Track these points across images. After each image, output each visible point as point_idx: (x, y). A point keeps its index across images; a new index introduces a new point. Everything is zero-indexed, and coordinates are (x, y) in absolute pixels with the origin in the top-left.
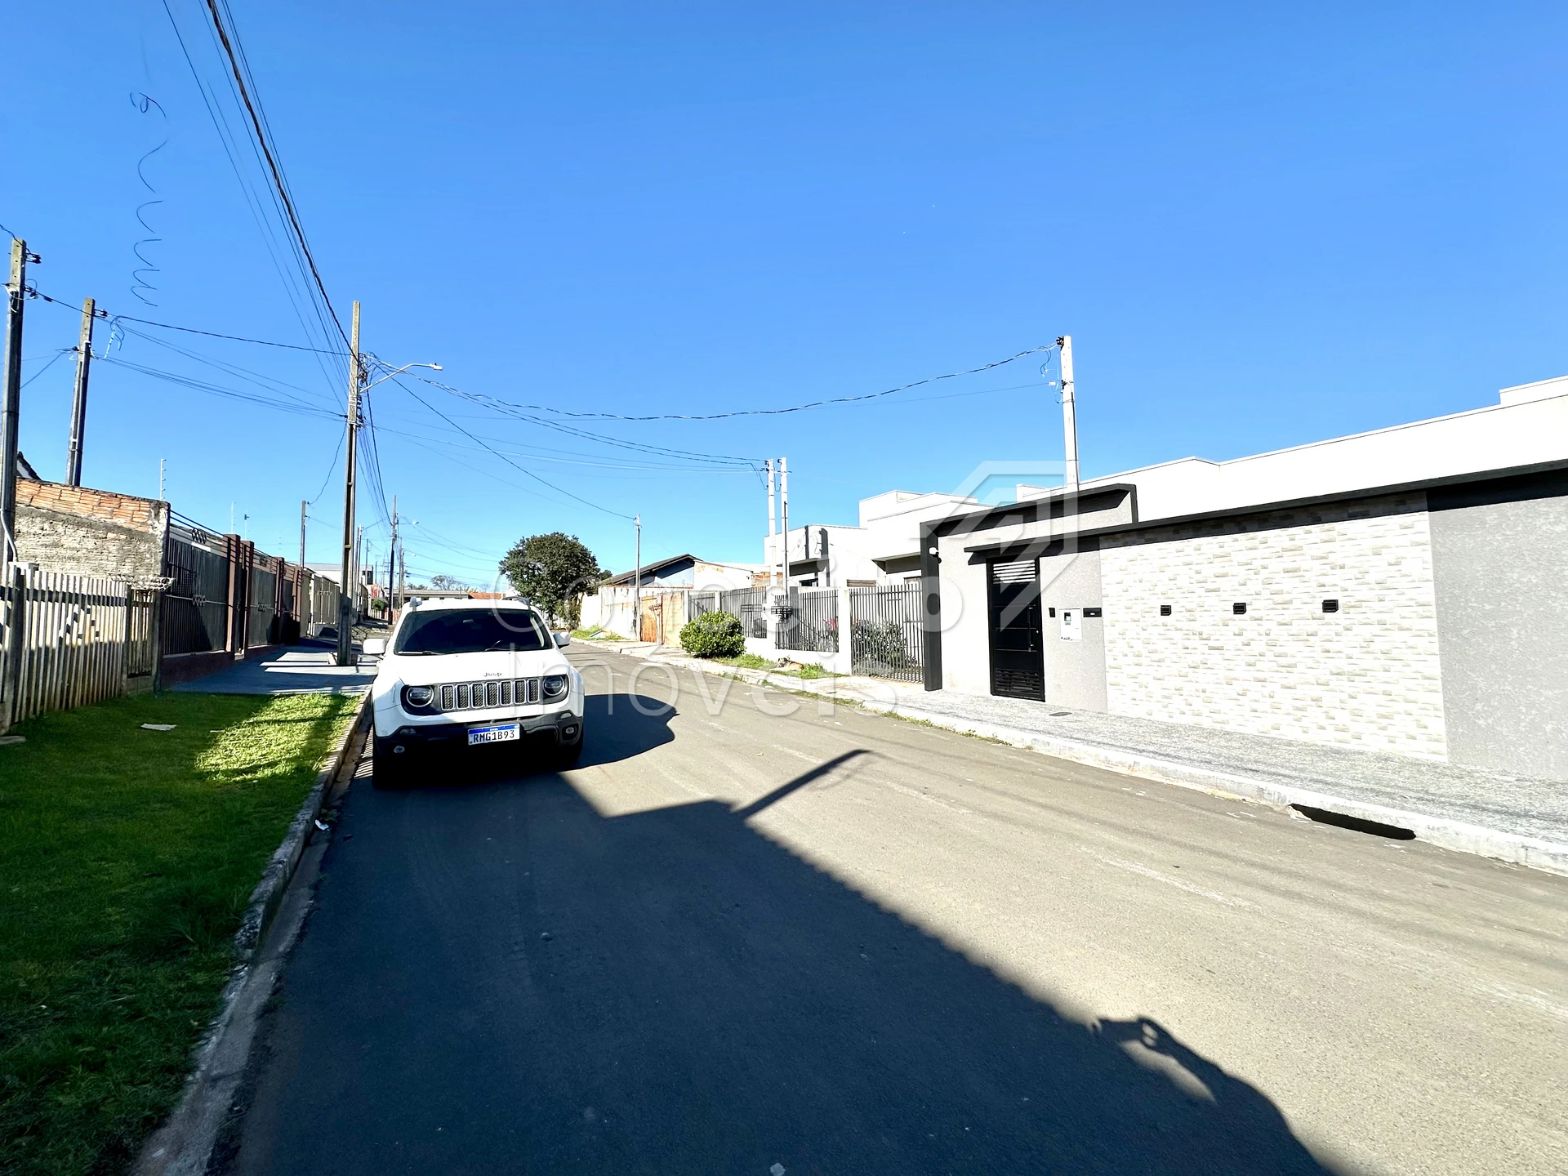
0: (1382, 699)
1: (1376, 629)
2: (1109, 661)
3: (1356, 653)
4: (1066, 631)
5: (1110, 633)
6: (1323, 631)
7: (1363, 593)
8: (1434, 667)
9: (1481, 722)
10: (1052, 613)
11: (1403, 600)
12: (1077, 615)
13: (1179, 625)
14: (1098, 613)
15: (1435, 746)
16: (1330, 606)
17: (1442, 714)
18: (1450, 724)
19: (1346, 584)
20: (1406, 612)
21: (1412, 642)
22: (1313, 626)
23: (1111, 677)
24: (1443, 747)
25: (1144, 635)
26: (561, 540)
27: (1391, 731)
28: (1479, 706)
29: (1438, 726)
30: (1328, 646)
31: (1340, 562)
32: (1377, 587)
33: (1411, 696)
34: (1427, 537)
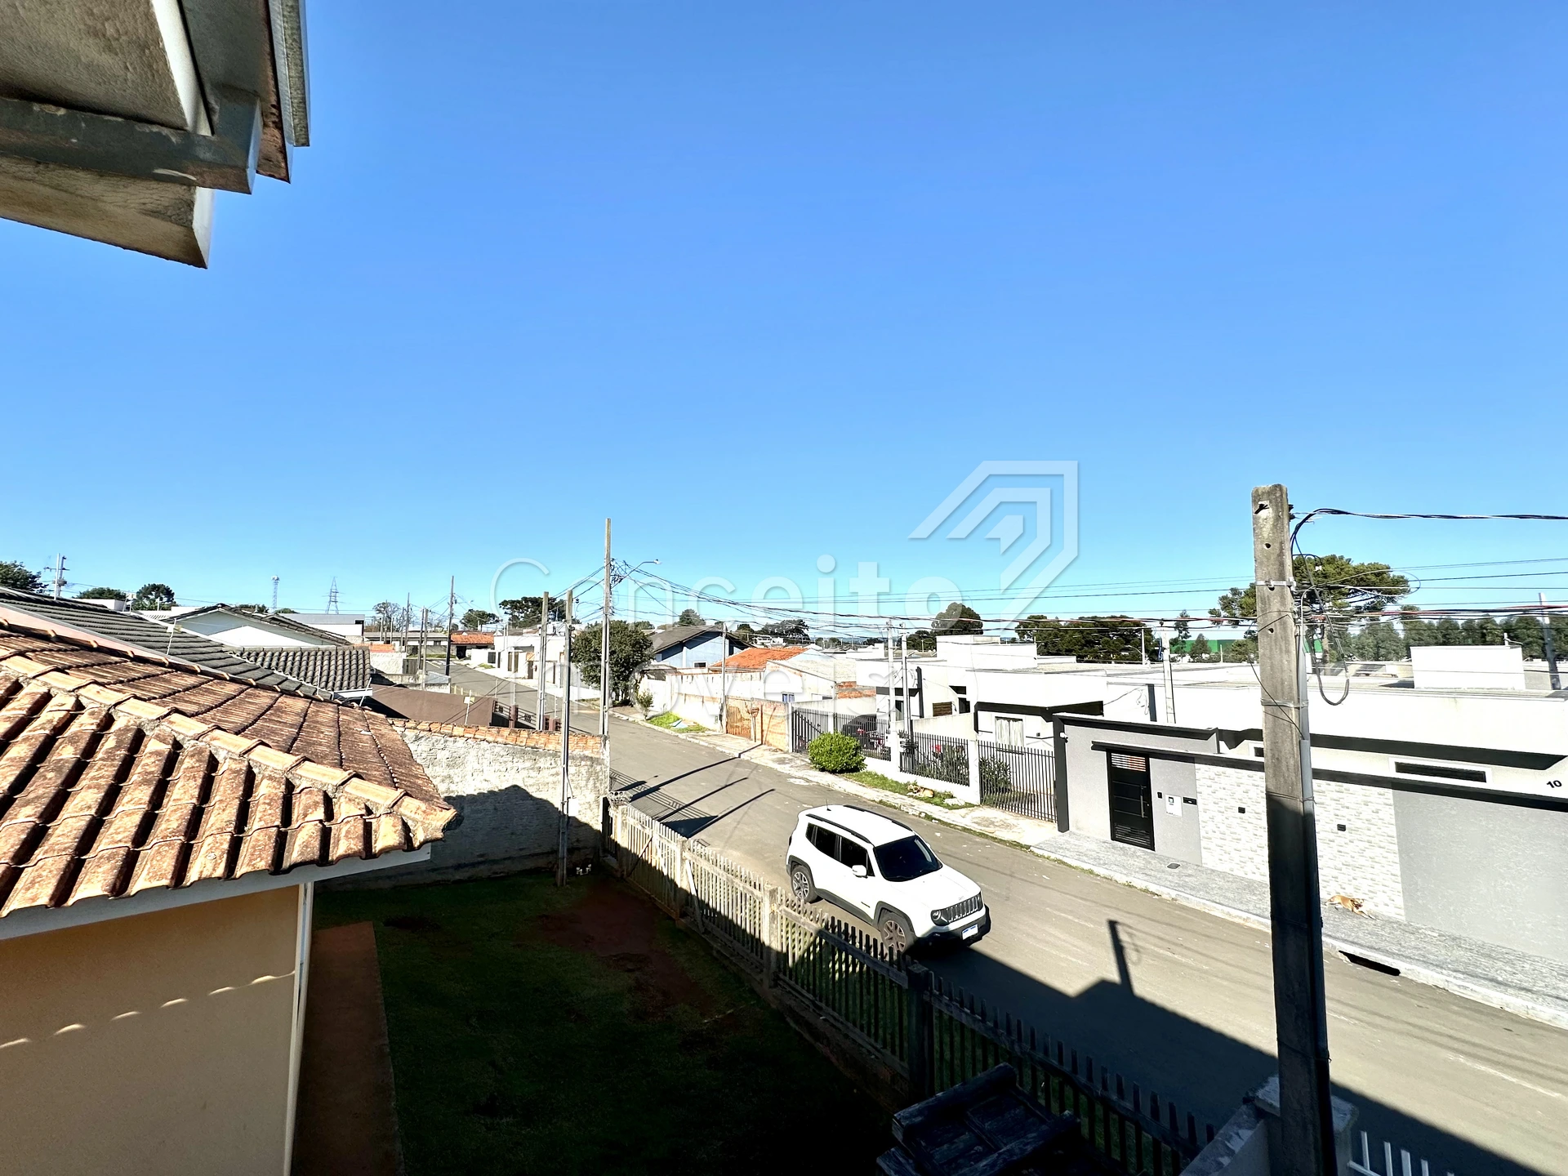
0: (1371, 883)
1: (1367, 845)
2: (1203, 833)
3: (1356, 855)
4: (1169, 809)
5: (1203, 817)
6: (1338, 841)
7: (1359, 824)
8: (1397, 870)
9: (1420, 902)
10: (1160, 795)
11: (1379, 832)
12: (1178, 801)
13: (1250, 820)
14: (1194, 802)
15: (1398, 911)
16: (1342, 828)
17: (1401, 894)
18: (1405, 901)
19: (1350, 817)
20: (1382, 838)
21: (1386, 854)
22: (1332, 836)
23: (1204, 843)
24: (1402, 912)
25: (1226, 821)
27: (1375, 900)
28: (1419, 894)
29: (1400, 901)
30: (1341, 849)
31: (1347, 805)
32: (1366, 822)
33: (1386, 883)
34: (1391, 802)
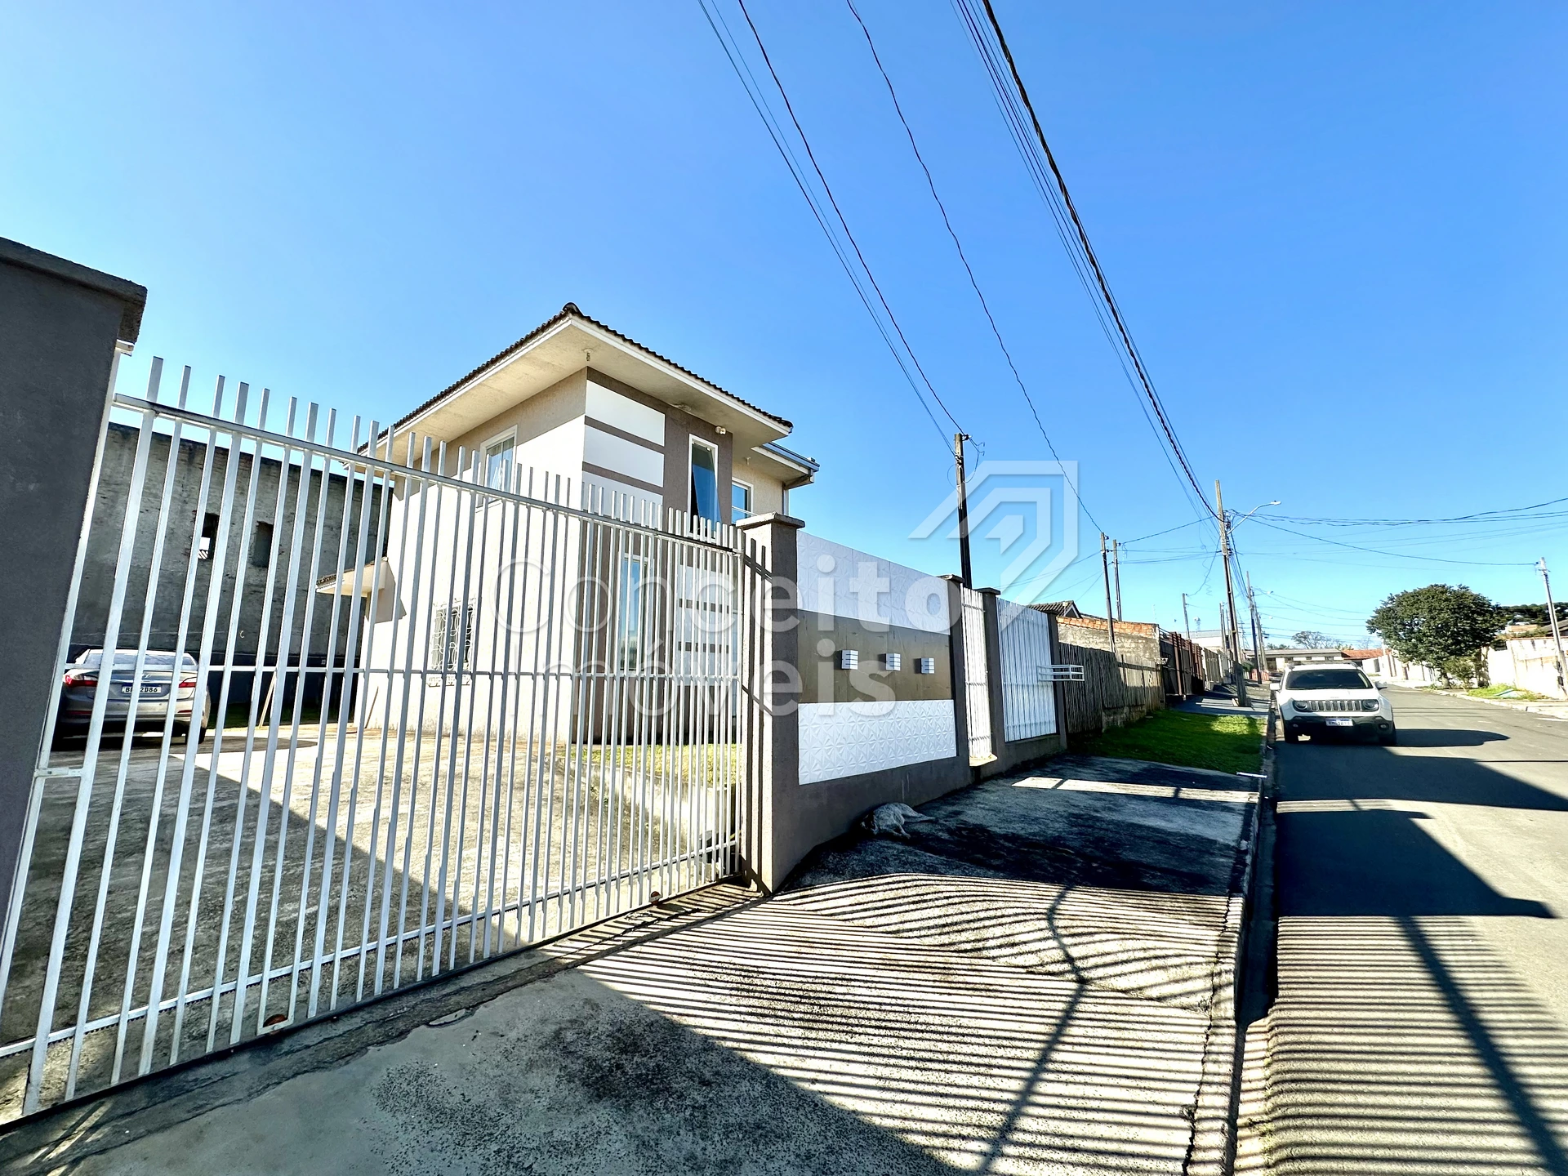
26: (1442, 593)
